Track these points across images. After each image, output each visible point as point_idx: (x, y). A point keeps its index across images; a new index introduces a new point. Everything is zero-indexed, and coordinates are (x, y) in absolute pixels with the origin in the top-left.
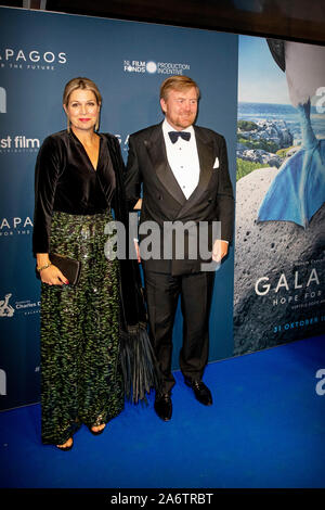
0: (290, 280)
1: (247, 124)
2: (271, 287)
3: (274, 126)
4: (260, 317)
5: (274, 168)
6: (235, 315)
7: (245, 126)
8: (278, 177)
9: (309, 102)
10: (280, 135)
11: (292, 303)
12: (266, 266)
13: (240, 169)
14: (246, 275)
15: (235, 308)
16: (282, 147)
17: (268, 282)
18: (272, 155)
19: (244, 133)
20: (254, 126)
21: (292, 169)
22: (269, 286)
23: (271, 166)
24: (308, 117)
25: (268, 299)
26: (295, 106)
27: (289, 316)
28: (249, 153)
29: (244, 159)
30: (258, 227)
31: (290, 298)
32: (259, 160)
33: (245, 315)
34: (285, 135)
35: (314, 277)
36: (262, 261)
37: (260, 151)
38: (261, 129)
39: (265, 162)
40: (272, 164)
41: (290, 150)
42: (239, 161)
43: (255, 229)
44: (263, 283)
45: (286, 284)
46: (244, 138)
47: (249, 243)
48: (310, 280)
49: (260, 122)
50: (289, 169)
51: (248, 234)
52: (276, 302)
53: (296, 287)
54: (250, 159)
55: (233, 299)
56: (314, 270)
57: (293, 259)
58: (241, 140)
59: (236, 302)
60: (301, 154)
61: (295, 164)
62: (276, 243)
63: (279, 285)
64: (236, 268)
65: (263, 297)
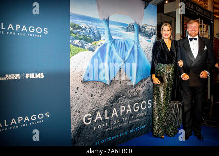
0: (103, 115)
1: (75, 25)
2: (93, 120)
3: (90, 29)
4: (87, 138)
5: (91, 52)
6: (72, 138)
7: (74, 27)
8: (94, 57)
9: (109, 19)
10: (94, 34)
11: (105, 128)
12: (89, 107)
13: (72, 51)
14: (78, 113)
15: (72, 134)
16: (95, 41)
17: (90, 117)
18: (90, 44)
19: (74, 30)
20: (79, 27)
21: (101, 53)
22: (91, 119)
23: (90, 51)
24: (108, 26)
25: (91, 126)
26: (102, 19)
27: (103, 136)
28: (77, 42)
29: (74, 45)
30: (83, 85)
31: (103, 125)
32: (83, 47)
33: (78, 137)
34: (96, 34)
35: (115, 112)
36: (86, 104)
37: (83, 42)
38: (83, 30)
39: (86, 48)
40: (90, 49)
41: (99, 43)
42: (71, 46)
43: (81, 86)
44: (88, 117)
45: (100, 117)
46: (74, 33)
47: (78, 94)
48: (113, 114)
49: (83, 26)
50: (99, 53)
51: (78, 88)
52: (95, 128)
53: (106, 118)
54: (77, 46)
55: (70, 128)
56: (115, 109)
57: (103, 103)
58: (72, 34)
59: (72, 129)
60: (105, 45)
61: (102, 50)
62: (94, 94)
63: (97, 118)
64: (72, 109)
65: (88, 125)
